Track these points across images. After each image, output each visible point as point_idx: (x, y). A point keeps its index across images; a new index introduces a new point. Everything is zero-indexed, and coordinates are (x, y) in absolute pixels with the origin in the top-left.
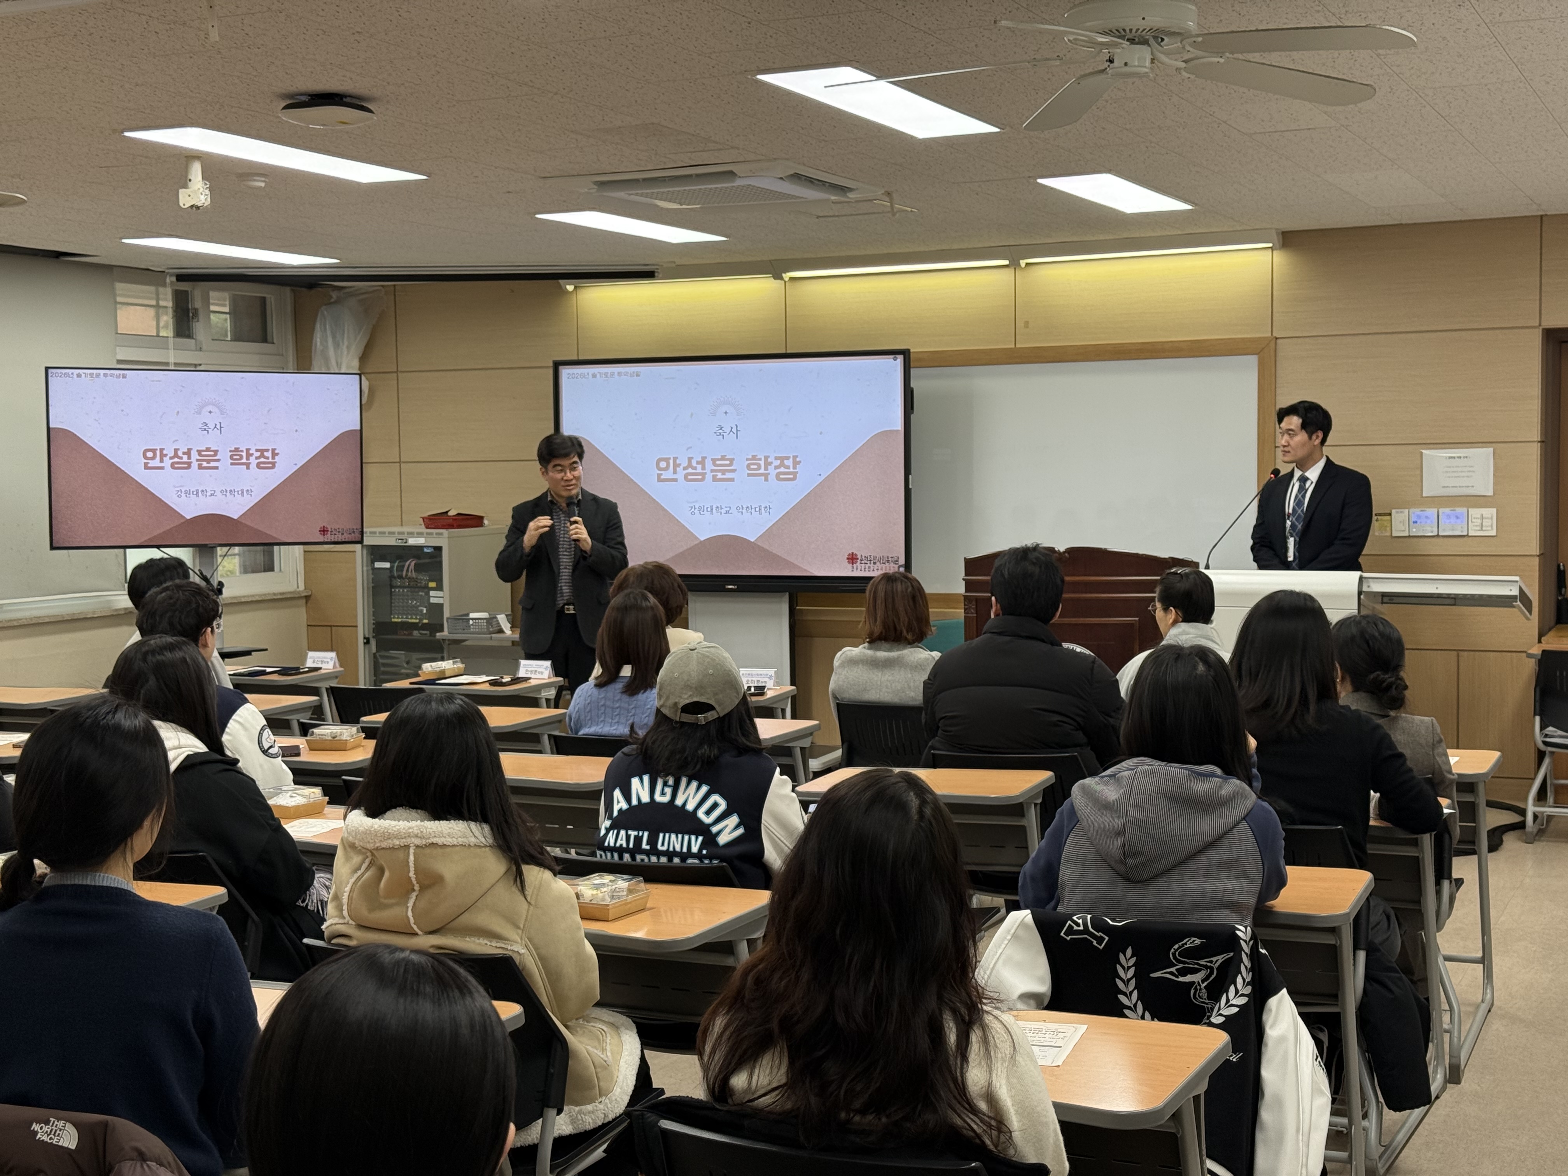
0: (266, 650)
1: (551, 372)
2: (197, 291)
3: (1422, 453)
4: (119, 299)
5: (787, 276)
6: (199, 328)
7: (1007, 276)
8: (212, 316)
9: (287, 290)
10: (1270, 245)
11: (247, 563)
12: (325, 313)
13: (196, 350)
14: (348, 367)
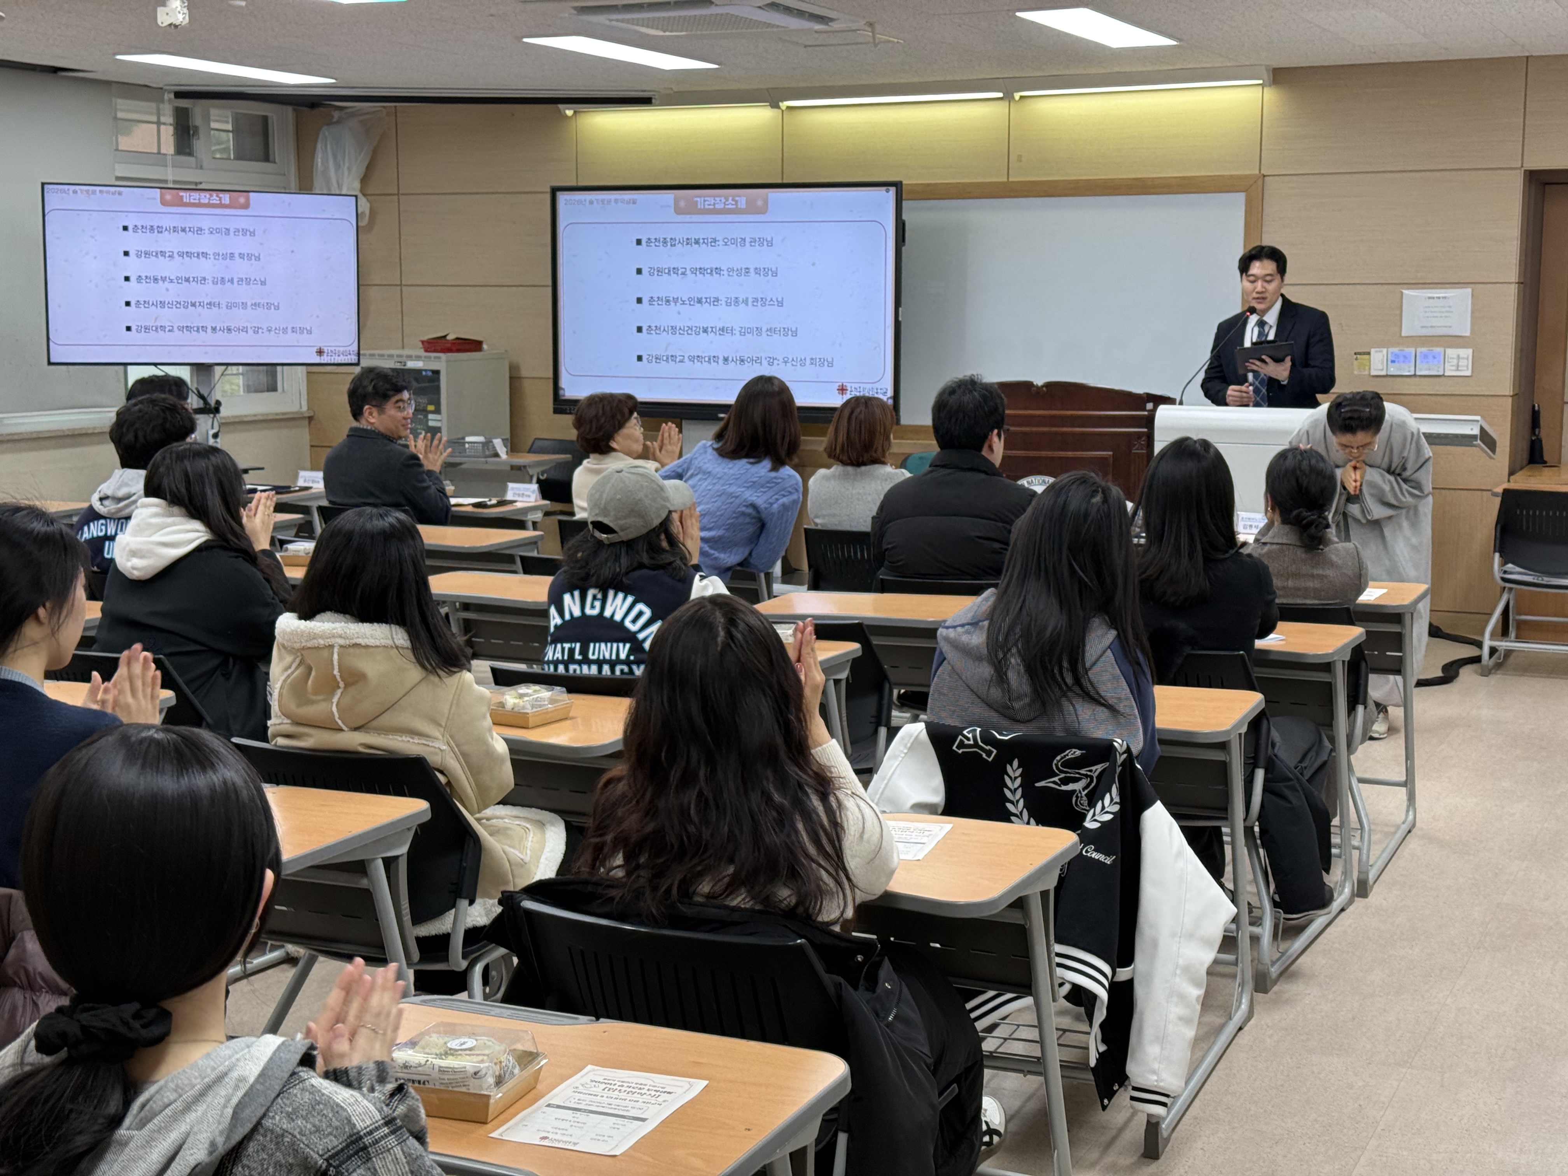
0: (262, 469)
1: (548, 198)
2: (197, 108)
3: (1402, 293)
4: (120, 115)
5: (785, 104)
6: (199, 145)
7: (1001, 109)
8: (212, 132)
9: (290, 109)
10: (1261, 82)
11: (251, 383)
12: (327, 133)
13: (197, 168)
14: (348, 189)
